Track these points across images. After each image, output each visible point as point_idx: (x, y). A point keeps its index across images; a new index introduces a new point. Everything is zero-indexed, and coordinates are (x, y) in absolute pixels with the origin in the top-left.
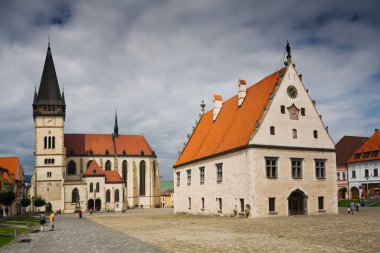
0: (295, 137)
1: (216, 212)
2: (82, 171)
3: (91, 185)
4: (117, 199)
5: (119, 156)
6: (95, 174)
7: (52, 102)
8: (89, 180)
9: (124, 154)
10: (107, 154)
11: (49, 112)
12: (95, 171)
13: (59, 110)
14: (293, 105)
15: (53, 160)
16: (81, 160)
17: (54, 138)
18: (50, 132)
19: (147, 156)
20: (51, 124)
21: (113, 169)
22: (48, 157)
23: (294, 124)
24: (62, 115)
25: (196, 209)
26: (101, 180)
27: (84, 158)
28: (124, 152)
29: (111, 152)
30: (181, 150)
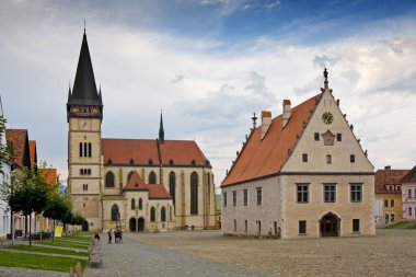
0: (329, 162)
1: (256, 234)
2: (121, 184)
3: (133, 201)
4: (163, 219)
5: (165, 166)
6: (137, 188)
7: (87, 102)
8: (130, 195)
9: (171, 164)
10: (151, 164)
11: (85, 114)
12: (137, 185)
13: (95, 111)
14: (329, 131)
15: (89, 171)
16: (121, 171)
17: (90, 145)
18: (85, 138)
19: (199, 166)
20: (87, 128)
21: (158, 182)
22: (84, 167)
23: (329, 150)
24: (99, 116)
25: (241, 231)
26: (144, 195)
27: (124, 169)
28: (171, 162)
29: (156, 162)
30: (229, 169)
